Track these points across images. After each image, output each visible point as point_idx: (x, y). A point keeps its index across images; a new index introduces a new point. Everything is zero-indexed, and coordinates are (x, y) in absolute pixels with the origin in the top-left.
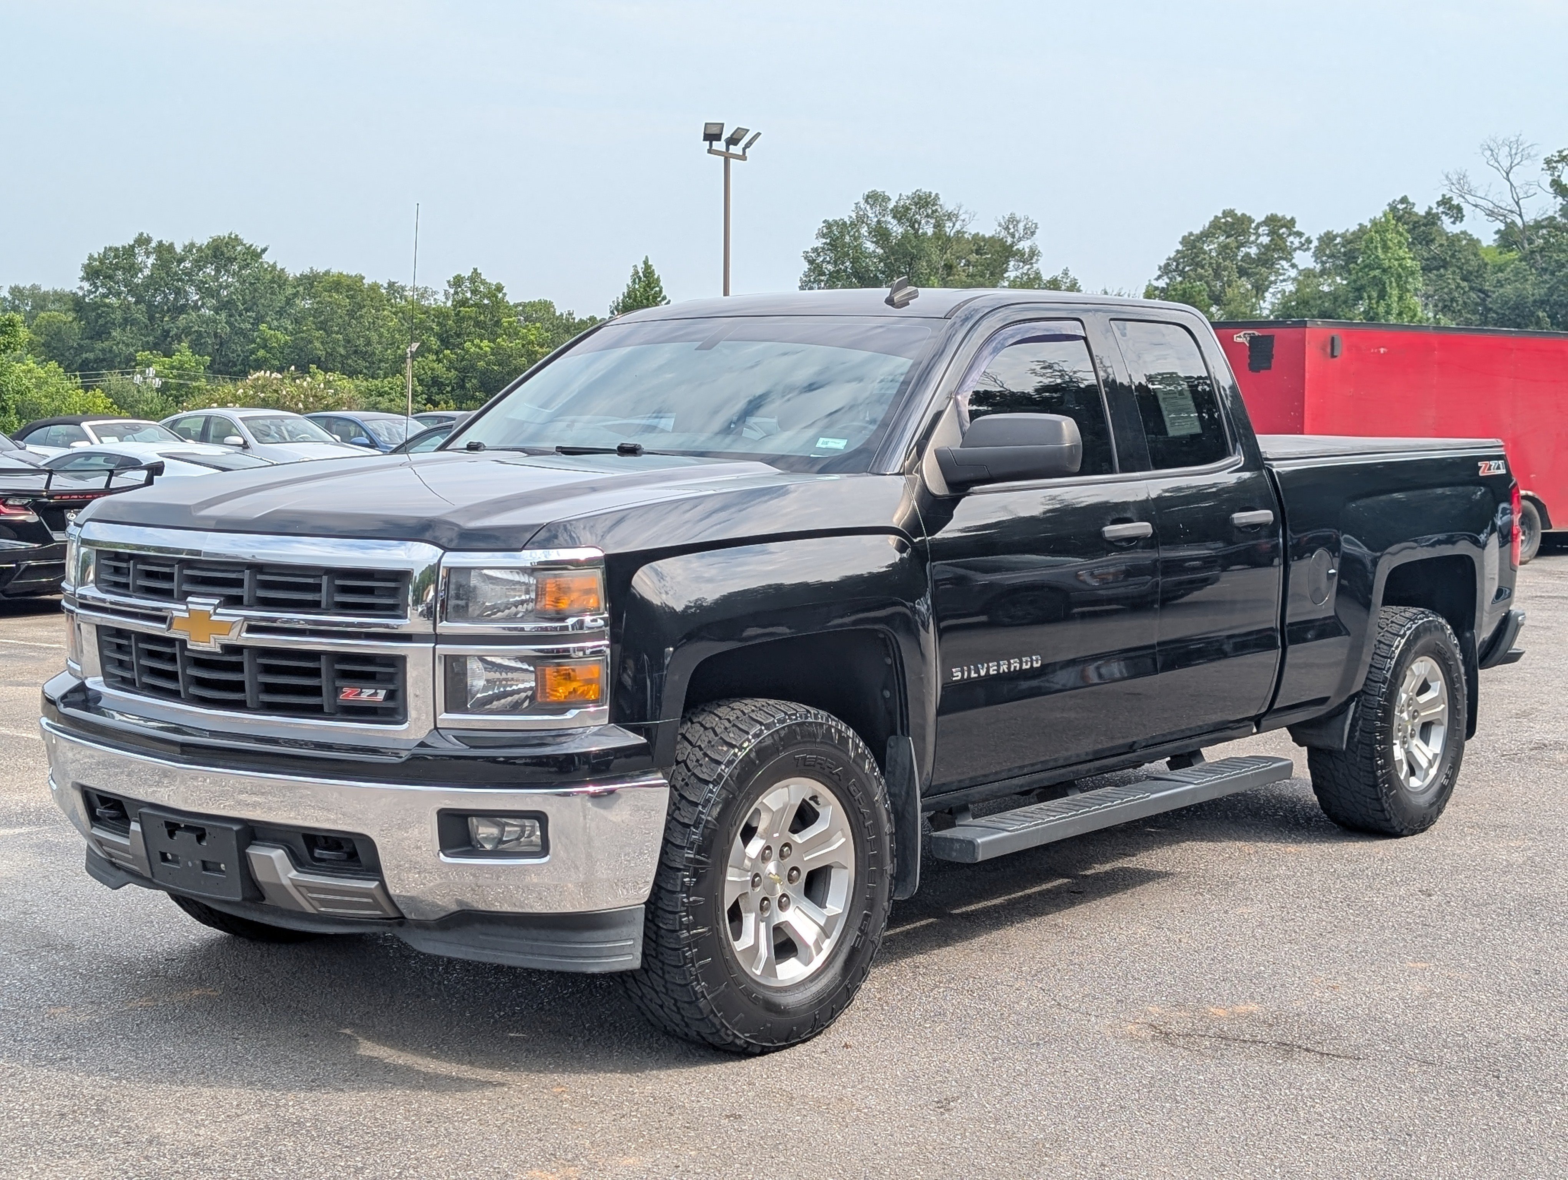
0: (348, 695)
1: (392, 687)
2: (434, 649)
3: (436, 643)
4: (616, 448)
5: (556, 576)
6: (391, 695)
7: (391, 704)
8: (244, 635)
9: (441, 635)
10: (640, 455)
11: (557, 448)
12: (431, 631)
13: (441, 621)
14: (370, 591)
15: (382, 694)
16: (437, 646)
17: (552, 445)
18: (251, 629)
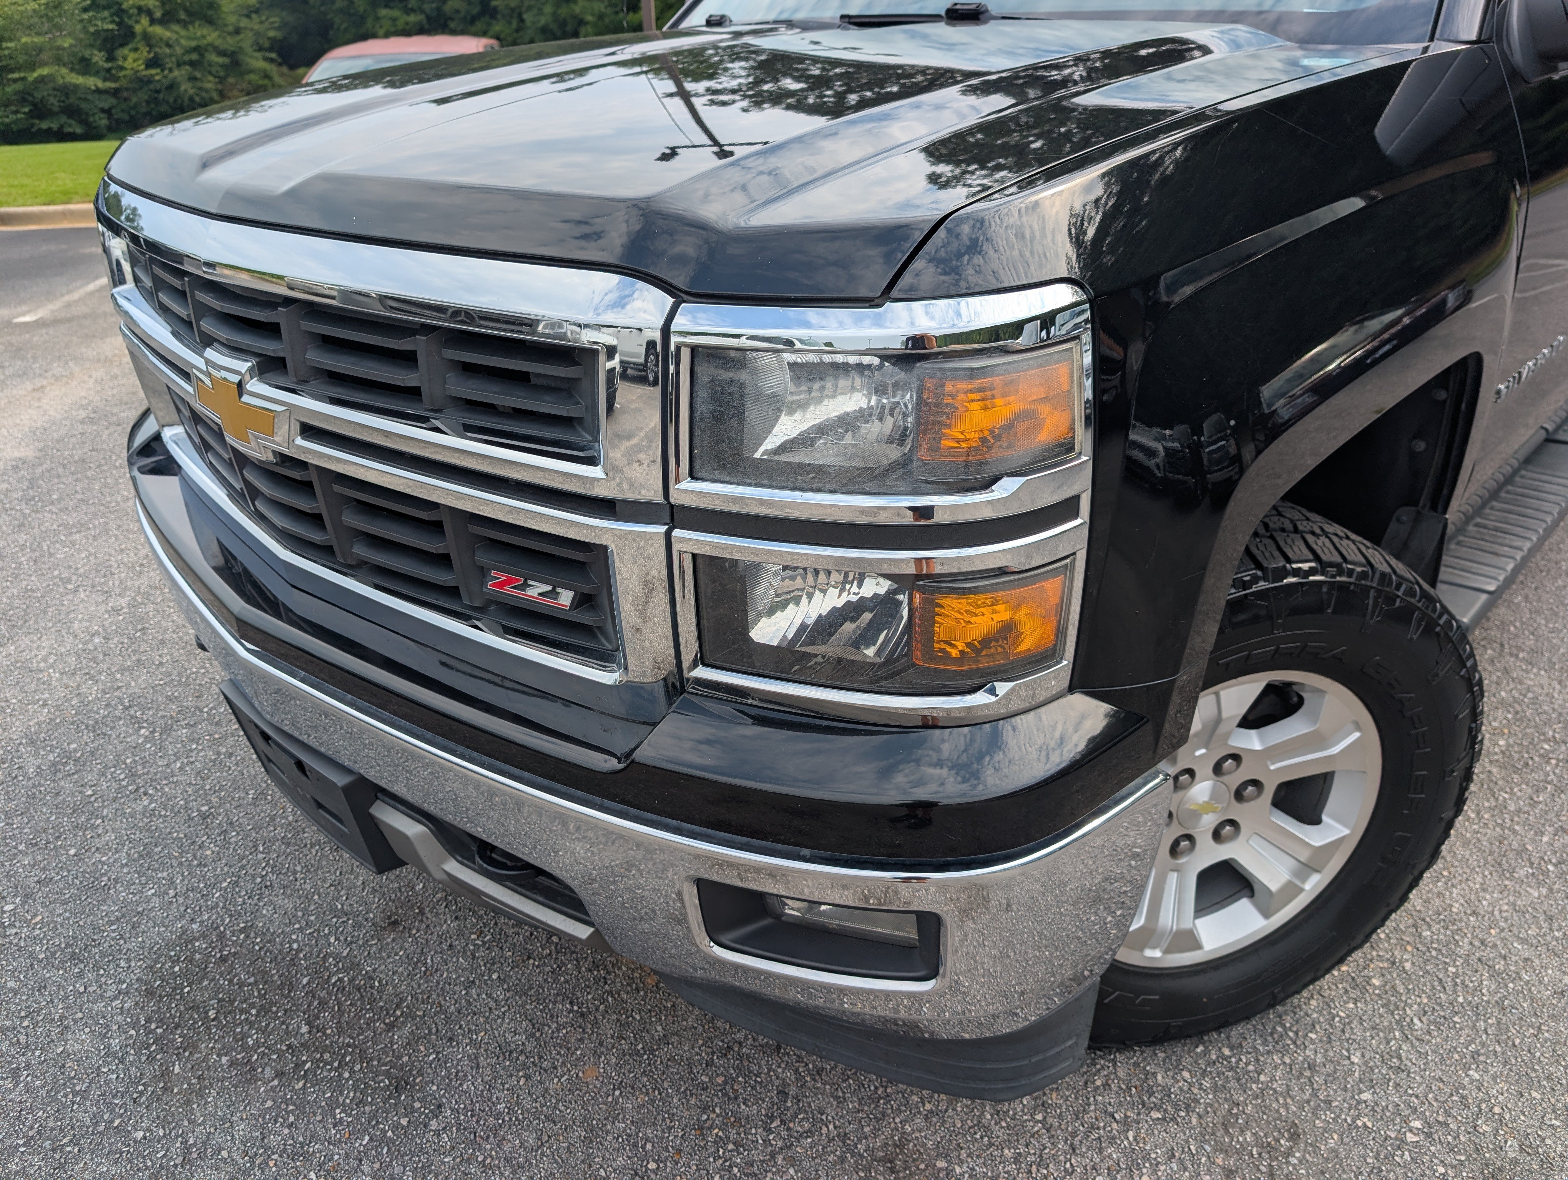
0: (501, 585)
1: (586, 589)
2: (668, 535)
3: (673, 524)
4: (943, 13)
5: (972, 373)
6: (584, 601)
7: (586, 618)
8: (299, 441)
9: (682, 507)
10: (985, 22)
11: (843, 17)
12: (659, 498)
13: (678, 481)
14: (521, 378)
15: (566, 598)
16: (677, 533)
17: (831, 13)
18: (309, 431)
